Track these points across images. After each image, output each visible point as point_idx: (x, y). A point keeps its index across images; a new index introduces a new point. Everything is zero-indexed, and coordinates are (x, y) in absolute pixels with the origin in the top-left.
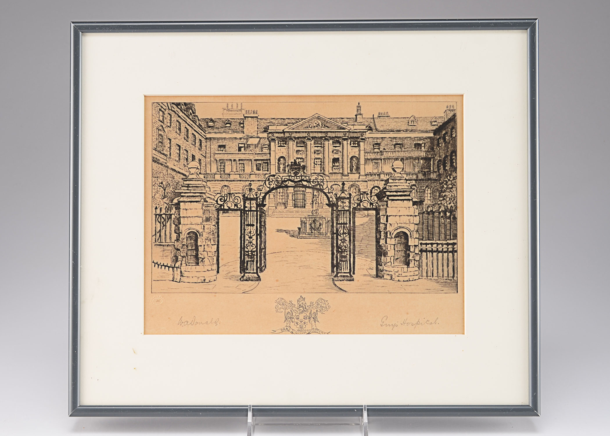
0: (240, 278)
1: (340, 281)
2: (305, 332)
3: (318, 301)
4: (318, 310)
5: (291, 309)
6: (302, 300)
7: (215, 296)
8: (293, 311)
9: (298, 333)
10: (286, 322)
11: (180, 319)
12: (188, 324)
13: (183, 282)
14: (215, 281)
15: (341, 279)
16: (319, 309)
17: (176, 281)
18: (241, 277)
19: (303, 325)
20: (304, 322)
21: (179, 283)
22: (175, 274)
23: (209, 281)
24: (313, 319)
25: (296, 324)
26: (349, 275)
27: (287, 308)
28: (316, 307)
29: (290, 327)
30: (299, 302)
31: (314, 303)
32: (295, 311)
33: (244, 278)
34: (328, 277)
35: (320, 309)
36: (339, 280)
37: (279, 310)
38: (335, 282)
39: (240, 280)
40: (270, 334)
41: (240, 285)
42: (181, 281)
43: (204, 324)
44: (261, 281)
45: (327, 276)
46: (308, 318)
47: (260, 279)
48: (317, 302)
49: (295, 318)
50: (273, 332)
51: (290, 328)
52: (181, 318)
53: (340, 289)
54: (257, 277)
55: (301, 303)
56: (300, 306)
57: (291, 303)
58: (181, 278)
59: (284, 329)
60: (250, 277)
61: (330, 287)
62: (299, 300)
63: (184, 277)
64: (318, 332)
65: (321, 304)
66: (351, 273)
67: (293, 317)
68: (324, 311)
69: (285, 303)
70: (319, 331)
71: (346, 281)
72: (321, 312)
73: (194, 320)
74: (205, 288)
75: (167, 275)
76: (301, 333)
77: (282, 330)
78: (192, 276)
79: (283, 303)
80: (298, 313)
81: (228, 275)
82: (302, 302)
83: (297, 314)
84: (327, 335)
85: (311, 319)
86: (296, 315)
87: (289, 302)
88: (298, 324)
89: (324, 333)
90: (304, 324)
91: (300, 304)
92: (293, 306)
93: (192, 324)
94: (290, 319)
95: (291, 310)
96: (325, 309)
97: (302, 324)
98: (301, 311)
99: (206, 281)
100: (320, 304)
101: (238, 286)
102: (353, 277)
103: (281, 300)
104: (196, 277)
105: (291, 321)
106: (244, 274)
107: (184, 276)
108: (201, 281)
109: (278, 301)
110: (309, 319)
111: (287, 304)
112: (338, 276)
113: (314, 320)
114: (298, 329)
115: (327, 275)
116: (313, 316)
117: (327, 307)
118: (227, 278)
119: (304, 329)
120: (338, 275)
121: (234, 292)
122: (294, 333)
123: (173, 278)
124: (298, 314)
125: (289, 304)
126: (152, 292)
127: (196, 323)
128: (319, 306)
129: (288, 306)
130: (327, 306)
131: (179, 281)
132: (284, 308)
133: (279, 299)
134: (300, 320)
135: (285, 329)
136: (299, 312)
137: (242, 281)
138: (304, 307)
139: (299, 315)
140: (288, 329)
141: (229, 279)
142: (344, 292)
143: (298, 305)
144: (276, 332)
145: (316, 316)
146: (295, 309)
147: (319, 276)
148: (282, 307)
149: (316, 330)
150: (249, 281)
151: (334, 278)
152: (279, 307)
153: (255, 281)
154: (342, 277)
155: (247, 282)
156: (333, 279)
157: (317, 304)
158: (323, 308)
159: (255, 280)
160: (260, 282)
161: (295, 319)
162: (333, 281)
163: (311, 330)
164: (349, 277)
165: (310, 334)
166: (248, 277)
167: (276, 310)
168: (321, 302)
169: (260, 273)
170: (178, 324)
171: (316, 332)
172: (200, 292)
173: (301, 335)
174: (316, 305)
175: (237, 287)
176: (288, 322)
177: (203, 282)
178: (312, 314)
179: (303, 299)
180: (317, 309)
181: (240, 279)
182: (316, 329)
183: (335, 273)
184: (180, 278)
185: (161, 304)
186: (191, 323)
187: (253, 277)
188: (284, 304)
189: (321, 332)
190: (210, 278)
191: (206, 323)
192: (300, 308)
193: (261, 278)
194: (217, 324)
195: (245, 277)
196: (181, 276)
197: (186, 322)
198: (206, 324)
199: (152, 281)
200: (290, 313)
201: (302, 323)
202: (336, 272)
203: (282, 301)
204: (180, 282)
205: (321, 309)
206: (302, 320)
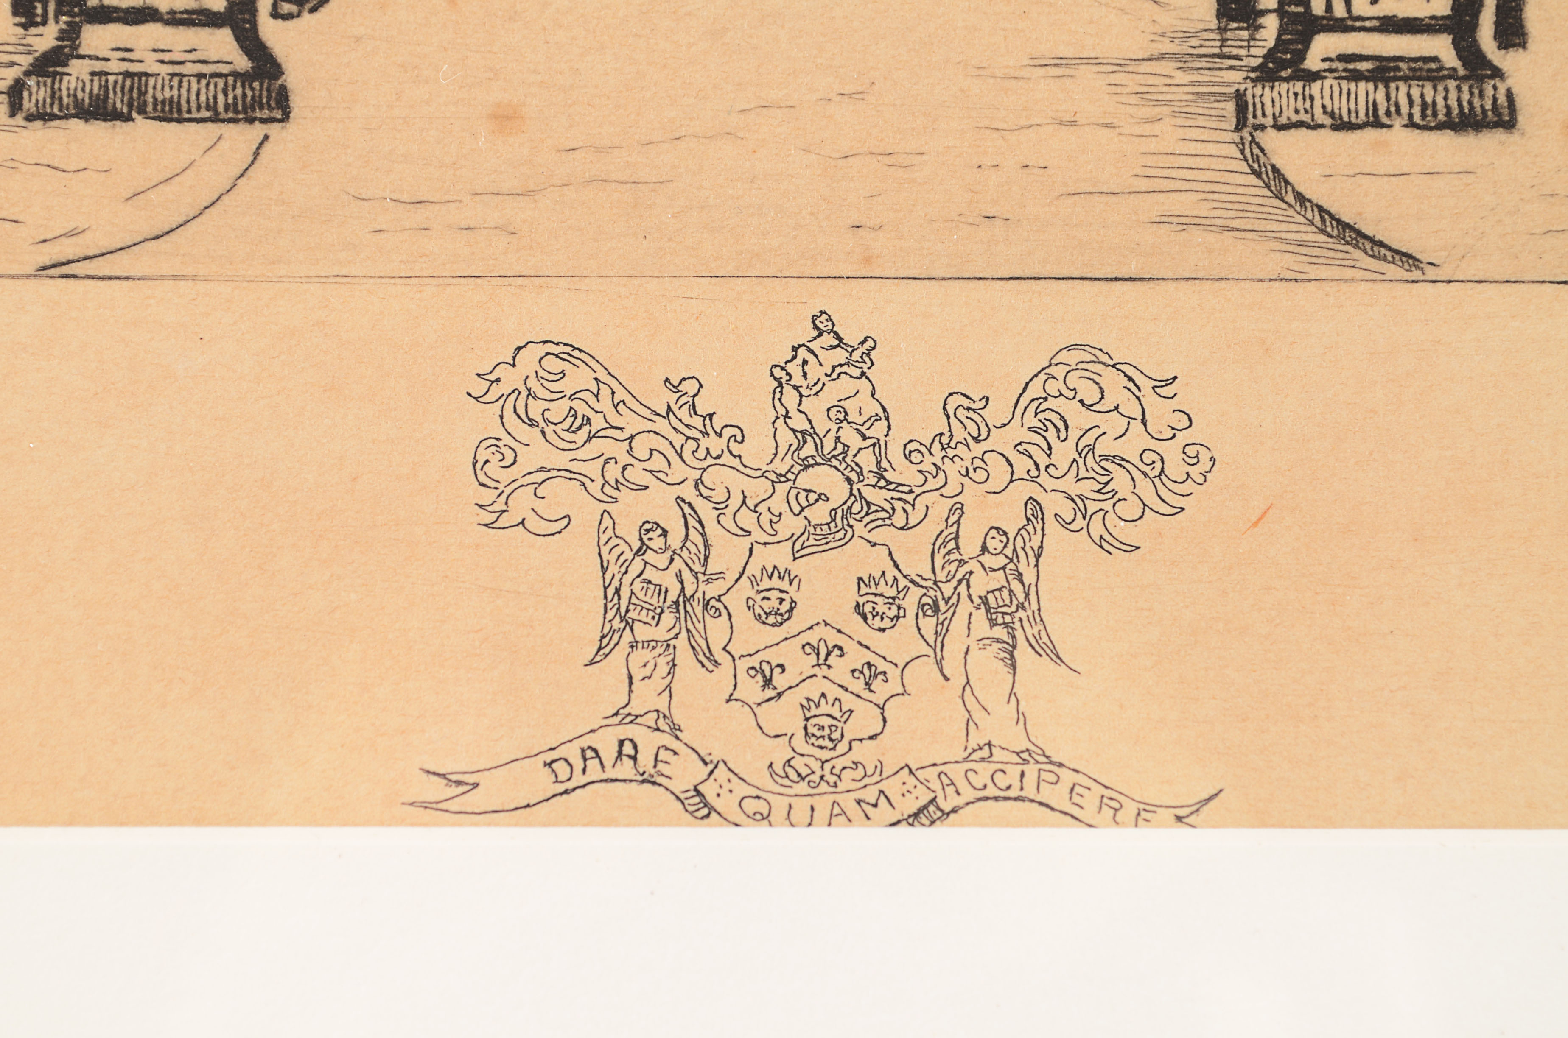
0: (12, 74)
1: (1341, 125)
2: (870, 795)
3: (1053, 387)
4: (1054, 504)
5: (688, 492)
6: (834, 373)
8: (720, 508)
9: (780, 804)
10: (618, 656)
15: (1342, 106)
16: (1068, 484)
18: (26, 61)
19: (848, 701)
20: (856, 657)
24: (980, 616)
25: (751, 689)
26: (1450, 58)
27: (636, 475)
28: (1022, 465)
29: (675, 730)
30: (790, 398)
31: (995, 413)
32: (747, 519)
33: (69, 84)
34: (1181, 77)
35: (1075, 490)
36: (1320, 118)
37: (522, 503)
38: (1270, 139)
39: (15, 108)
40: (401, 822)
44: (286, 117)
45: (1166, 67)
46: (910, 603)
47: (283, 90)
48: (1035, 390)
49: (735, 601)
50: (436, 790)
51: (667, 740)
53: (1347, 226)
54: (243, 63)
55: (815, 407)
56: (809, 450)
57: (684, 414)
59: (591, 753)
60: (154, 68)
61: (1204, 210)
62: (794, 368)
64: (1057, 796)
65: (1094, 419)
66: (1474, 26)
67: (712, 590)
68: (1131, 509)
69: (605, 404)
70: (1067, 777)
71: (1411, 124)
72: (1097, 529)
76: (822, 812)
77: (560, 767)
79: (582, 409)
80: (784, 534)
82: (834, 392)
83: (765, 557)
84: (1183, 831)
85: (958, 624)
86: (754, 569)
87: (661, 399)
88: (780, 682)
89: (1131, 808)
90: (858, 686)
91: (803, 425)
92: (715, 445)
94: (668, 619)
95: (680, 500)
96: (1145, 488)
97: (833, 692)
98: (819, 513)
100: (1079, 419)
102: (1497, 73)
103: (556, 365)
105: (682, 642)
106: (71, 34)
109: (511, 379)
110: (928, 624)
111: (631, 423)
112: (1313, 62)
113: (1000, 632)
114: (780, 753)
115: (1167, 47)
116: (981, 584)
117: (1175, 468)
119: (860, 752)
120: (1301, 56)
122: (725, 804)
124: (780, 556)
125: (662, 425)
128: (1064, 453)
129: (641, 447)
130: (1172, 452)
132: (593, 469)
133: (528, 359)
134: (812, 637)
135: (609, 753)
136: (791, 525)
137: (42, 116)
138: (867, 460)
139: (797, 568)
140: (645, 759)
142: (1393, 271)
143: (786, 438)
144: (476, 800)
145: (1029, 578)
146: (738, 483)
147: (1060, 62)
148: (562, 460)
149: (1031, 771)
150: (128, 118)
151: (1253, 91)
152: (529, 459)
153: (216, 119)
154: (1356, 76)
155: (98, 130)
156: (1239, 97)
157: (1031, 420)
158: (1120, 481)
159: (212, 107)
160: (274, 129)
161: (743, 618)
162: (1241, 123)
163: (956, 772)
164: (1452, 74)
165: (939, 830)
166: (115, 66)
167: (487, 496)
168: (1090, 394)
169: (275, 14)
171: (1030, 791)
173: (819, 832)
174: (1017, 433)
176: (641, 655)
178: (970, 547)
179: (840, 355)
180: (1031, 490)
181: (15, 92)
182: (1024, 756)
183: (1271, 25)
187: (187, 69)
188: (598, 422)
189: (1090, 800)
192: (805, 480)
193: (293, 78)
195: (79, 71)
200: (675, 540)
201: (840, 668)
202: (1280, 11)
203: (568, 386)
205: (1087, 488)
206: (834, 638)
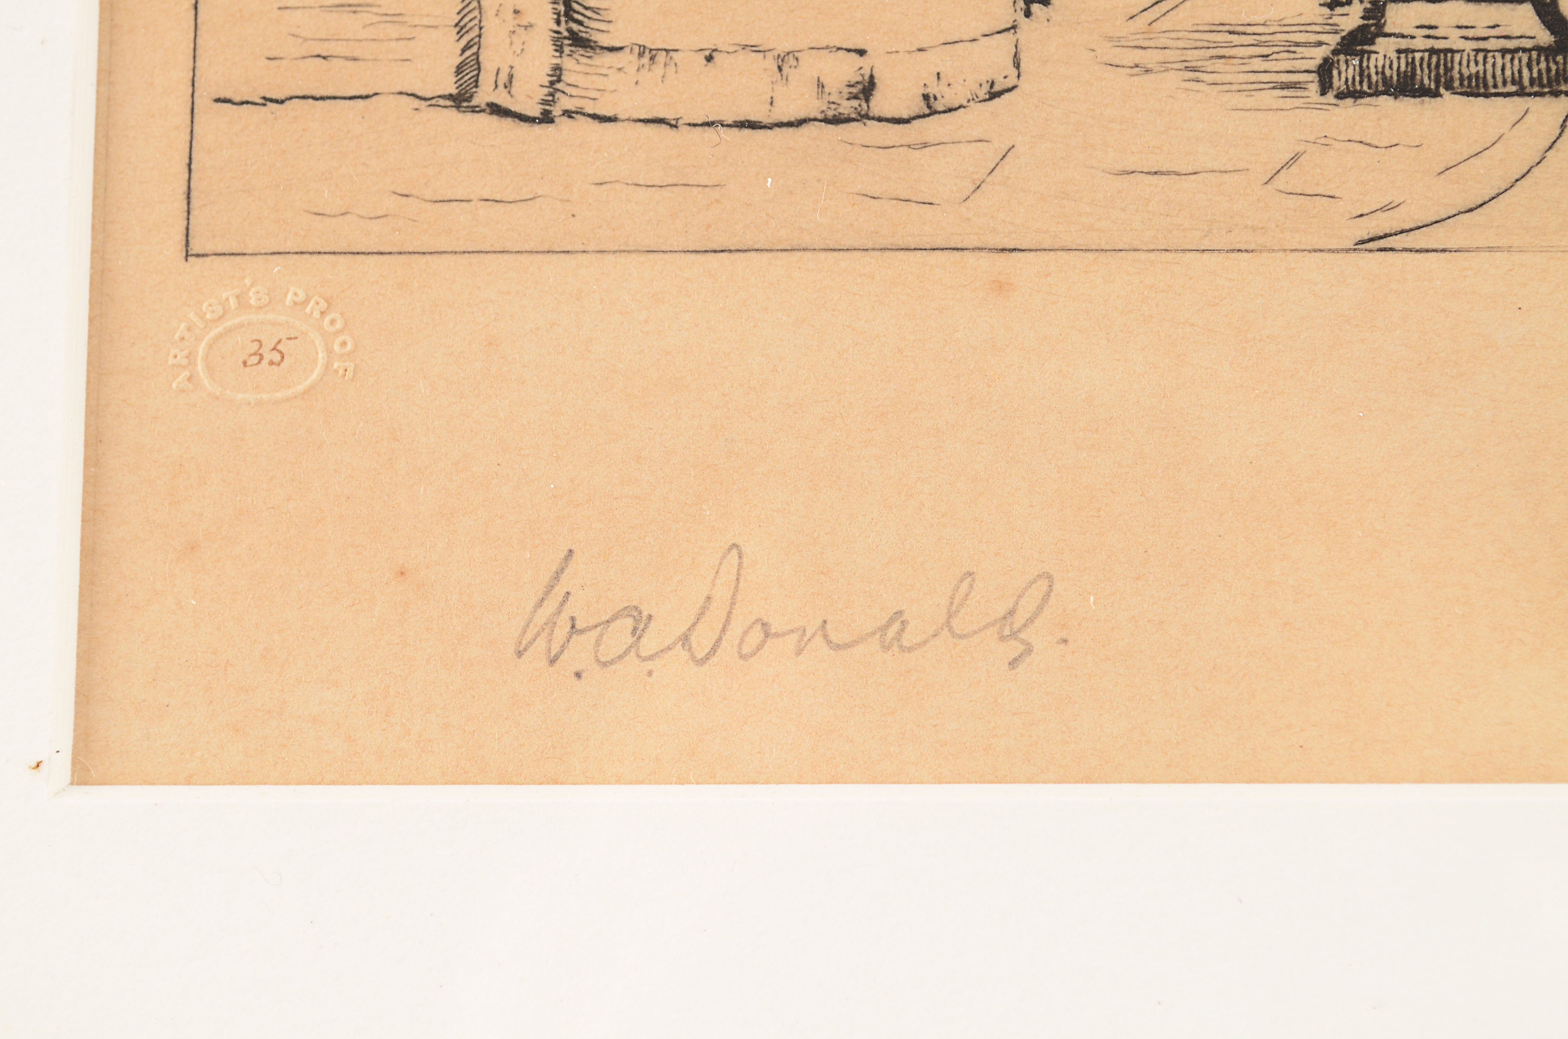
0: (1320, 54)
7: (1000, 287)
11: (550, 588)
12: (649, 645)
13: (594, 117)
14: (994, 95)
17: (496, 110)
18: (1333, 40)
21: (538, 130)
22: (491, 24)
23: (920, 107)
33: (1376, 62)
39: (1325, 87)
41: (1325, 142)
42: (564, 103)
43: (860, 640)
52: (557, 576)
54: (1545, 37)
58: (568, 63)
63: (609, 59)
73: (722, 594)
74: (875, 191)
75: (393, 31)
78: (708, 44)
81: (1164, 24)
93: (702, 641)
99: (881, 104)
101: (1295, 158)
104: (755, 49)
106: (1376, 13)
107: (604, 40)
108: (813, 106)
118: (1150, 58)
121: (1239, 239)
123: (459, 70)
126: (196, 247)
127: (756, 635)
131: (535, 111)
137: (1352, 94)
141: (1174, 79)
150: (1436, 94)
153: (1521, 93)
155: (1407, 106)
159: (1517, 81)
166: (1420, 43)
170: (520, 654)
172: (807, 240)
175: (1287, 165)
177: (837, 120)
181: (1325, 71)
184: (557, 73)
185: (301, 388)
186: (685, 639)
187: (1491, 44)
190: (934, 61)
191: (884, 628)
194: (1029, 650)
195: (1384, 48)
196: (560, 50)
197: (629, 622)
198: (886, 648)
199: (203, 102)
204: (546, 118)
